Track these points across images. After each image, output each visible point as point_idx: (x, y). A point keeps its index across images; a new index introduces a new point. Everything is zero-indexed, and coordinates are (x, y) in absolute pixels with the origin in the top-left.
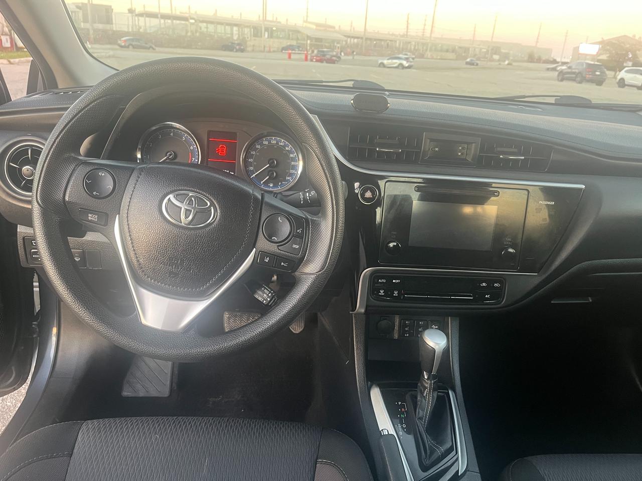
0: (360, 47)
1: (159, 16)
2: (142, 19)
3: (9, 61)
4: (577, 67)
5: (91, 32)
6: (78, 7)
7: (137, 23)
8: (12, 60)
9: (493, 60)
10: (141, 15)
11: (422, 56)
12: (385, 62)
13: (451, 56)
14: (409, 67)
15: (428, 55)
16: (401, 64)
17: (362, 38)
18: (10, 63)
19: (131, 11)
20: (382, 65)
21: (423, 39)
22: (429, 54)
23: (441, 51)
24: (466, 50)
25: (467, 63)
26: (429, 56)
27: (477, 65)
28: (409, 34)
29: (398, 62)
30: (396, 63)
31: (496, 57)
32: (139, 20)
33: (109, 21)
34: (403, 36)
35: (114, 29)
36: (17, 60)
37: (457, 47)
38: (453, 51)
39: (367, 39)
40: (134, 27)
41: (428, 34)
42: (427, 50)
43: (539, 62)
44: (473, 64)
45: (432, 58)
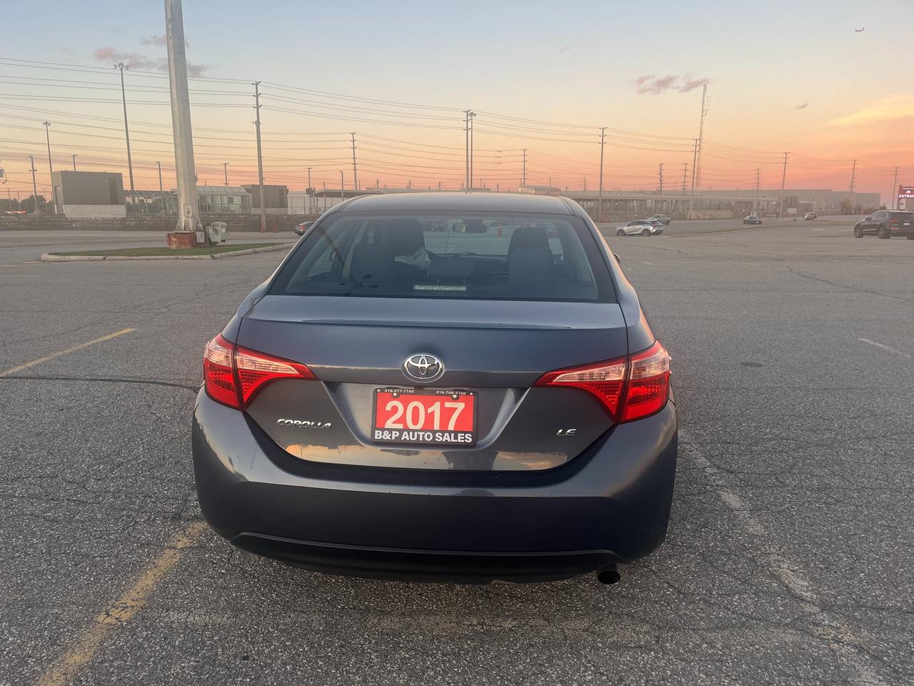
0: (595, 211)
1: (342, 194)
2: (321, 200)
3: (212, 256)
4: (878, 219)
5: (263, 219)
6: (248, 190)
7: (316, 205)
8: (214, 255)
9: (788, 215)
10: (321, 194)
11: (683, 217)
12: (625, 229)
13: (725, 214)
14: (657, 233)
15: (690, 216)
16: (647, 231)
17: (597, 200)
18: (213, 258)
19: (309, 191)
20: (622, 233)
21: (684, 195)
22: (692, 214)
23: (709, 208)
24: (748, 204)
25: (745, 222)
26: (693, 216)
27: (760, 223)
28: (663, 189)
29: (642, 227)
30: (640, 229)
31: (792, 211)
32: (318, 200)
33: (283, 204)
34: (655, 193)
35: (289, 213)
36: (219, 255)
37: (733, 202)
38: (729, 206)
39: (604, 201)
40: (313, 210)
41: (689, 188)
42: (688, 209)
43: (859, 214)
44: (754, 223)
45: (698, 219)
